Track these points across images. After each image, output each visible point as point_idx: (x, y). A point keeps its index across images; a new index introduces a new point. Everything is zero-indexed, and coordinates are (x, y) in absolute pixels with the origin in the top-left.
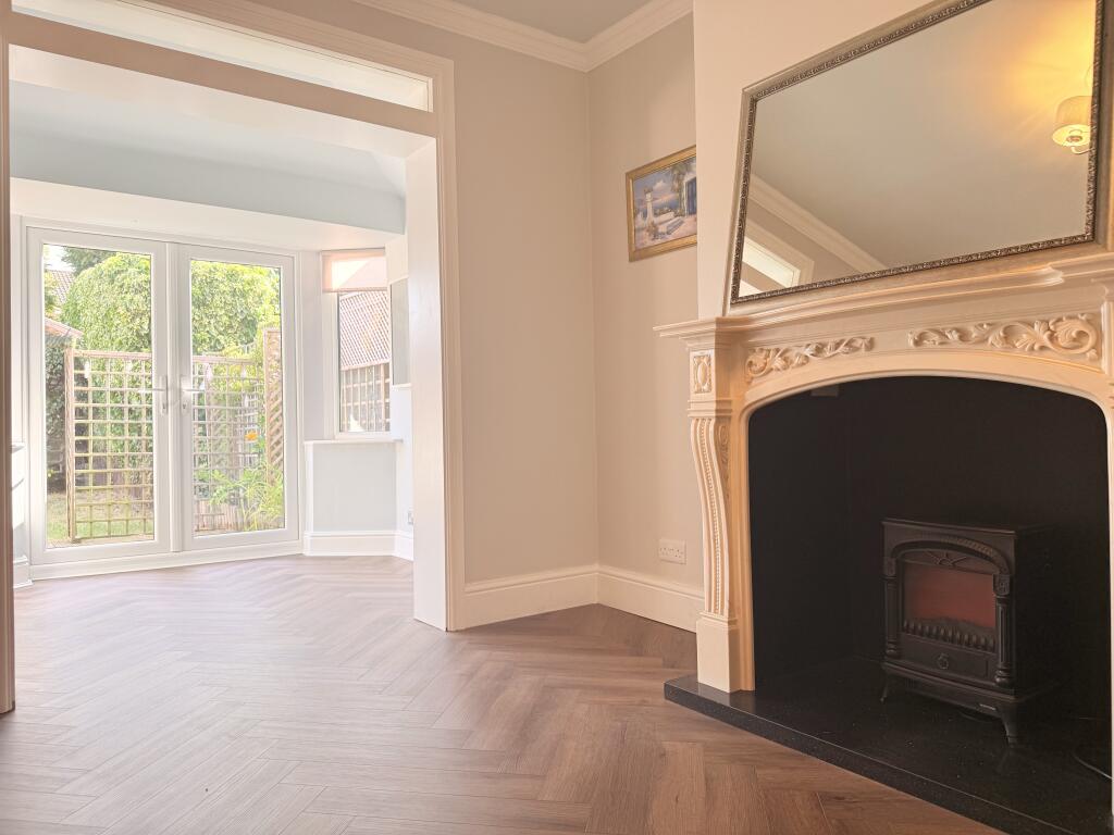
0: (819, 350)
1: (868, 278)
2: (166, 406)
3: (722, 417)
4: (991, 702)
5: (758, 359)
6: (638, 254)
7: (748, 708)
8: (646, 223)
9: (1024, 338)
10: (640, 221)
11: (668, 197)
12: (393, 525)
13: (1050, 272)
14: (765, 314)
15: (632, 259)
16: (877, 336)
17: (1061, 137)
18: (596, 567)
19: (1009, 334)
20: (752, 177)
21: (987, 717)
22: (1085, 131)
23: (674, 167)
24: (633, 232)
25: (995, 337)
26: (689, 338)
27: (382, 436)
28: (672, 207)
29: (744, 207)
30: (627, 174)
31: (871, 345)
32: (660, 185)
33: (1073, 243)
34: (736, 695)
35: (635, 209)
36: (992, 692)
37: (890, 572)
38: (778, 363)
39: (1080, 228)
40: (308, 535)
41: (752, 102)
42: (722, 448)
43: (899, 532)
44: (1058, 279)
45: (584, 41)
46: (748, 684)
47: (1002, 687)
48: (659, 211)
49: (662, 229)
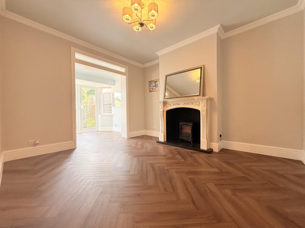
0: (174, 105)
1: (179, 97)
2: (79, 109)
3: (163, 112)
4: (190, 140)
5: (167, 105)
6: (150, 91)
7: (166, 142)
8: (151, 88)
9: (193, 104)
10: (151, 87)
11: (154, 85)
12: (112, 126)
13: (196, 98)
14: (169, 101)
15: (149, 92)
16: (180, 103)
17: (197, 81)
18: (144, 130)
19: (192, 103)
20: (166, 85)
21: (190, 142)
22: (199, 81)
23: (155, 81)
24: (150, 89)
25: (191, 104)
26: (159, 102)
27: (111, 114)
28: (155, 86)
29: (165, 88)
30: (149, 82)
31: (179, 104)
32: (153, 83)
33: (198, 95)
34: (164, 141)
35: (150, 86)
36: (190, 139)
37: (180, 128)
38: (170, 106)
39: (198, 94)
40: (99, 128)
41: (166, 77)
42: (163, 115)
43: (181, 123)
44: (196, 99)
45: (143, 64)
46: (166, 140)
47: (191, 138)
48: (153, 86)
49: (154, 89)
